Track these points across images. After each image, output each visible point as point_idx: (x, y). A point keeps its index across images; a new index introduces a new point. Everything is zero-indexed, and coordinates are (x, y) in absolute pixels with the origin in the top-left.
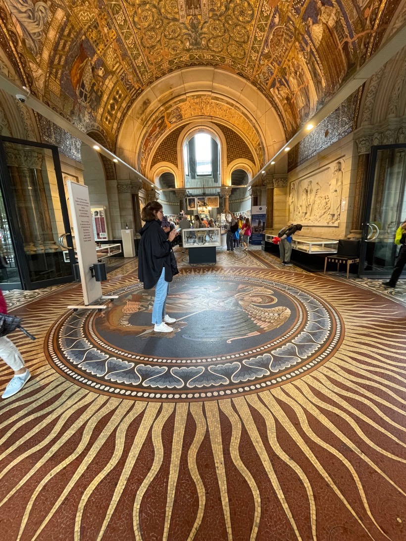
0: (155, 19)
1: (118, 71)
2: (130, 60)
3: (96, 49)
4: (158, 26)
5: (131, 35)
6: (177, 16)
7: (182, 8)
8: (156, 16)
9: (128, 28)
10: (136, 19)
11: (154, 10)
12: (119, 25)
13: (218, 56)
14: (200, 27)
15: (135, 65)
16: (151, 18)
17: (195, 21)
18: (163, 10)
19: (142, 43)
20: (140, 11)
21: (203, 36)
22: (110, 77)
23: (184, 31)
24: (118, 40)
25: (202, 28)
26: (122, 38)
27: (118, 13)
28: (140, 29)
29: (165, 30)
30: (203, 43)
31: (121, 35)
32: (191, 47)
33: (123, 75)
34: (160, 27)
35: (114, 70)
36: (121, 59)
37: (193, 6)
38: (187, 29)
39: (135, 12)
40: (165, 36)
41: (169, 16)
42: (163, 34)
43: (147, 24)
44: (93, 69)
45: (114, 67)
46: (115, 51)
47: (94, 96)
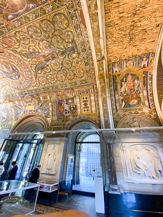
0: (62, 73)
1: (76, 94)
2: (75, 87)
4: (65, 72)
5: (66, 84)
6: (60, 63)
7: (56, 61)
8: (61, 72)
9: (63, 84)
10: (61, 81)
11: (59, 73)
12: (61, 87)
13: (77, 32)
14: (62, 50)
15: (79, 85)
16: (62, 75)
17: (60, 53)
18: (59, 69)
19: (71, 80)
20: (59, 79)
21: (66, 47)
22: (75, 98)
23: (67, 58)
24: (66, 89)
25: (62, 49)
26: (66, 88)
27: (57, 87)
28: (65, 80)
29: (67, 68)
30: (71, 46)
31: (64, 88)
32: (76, 53)
33: (79, 92)
34: (66, 71)
35: (74, 96)
36: (73, 91)
37: (53, 56)
38: (65, 57)
39: (59, 81)
40: (70, 68)
41: (61, 67)
42: (69, 69)
43: (64, 77)
44: (67, 103)
45: (73, 95)
46: (68, 92)
47: (72, 109)
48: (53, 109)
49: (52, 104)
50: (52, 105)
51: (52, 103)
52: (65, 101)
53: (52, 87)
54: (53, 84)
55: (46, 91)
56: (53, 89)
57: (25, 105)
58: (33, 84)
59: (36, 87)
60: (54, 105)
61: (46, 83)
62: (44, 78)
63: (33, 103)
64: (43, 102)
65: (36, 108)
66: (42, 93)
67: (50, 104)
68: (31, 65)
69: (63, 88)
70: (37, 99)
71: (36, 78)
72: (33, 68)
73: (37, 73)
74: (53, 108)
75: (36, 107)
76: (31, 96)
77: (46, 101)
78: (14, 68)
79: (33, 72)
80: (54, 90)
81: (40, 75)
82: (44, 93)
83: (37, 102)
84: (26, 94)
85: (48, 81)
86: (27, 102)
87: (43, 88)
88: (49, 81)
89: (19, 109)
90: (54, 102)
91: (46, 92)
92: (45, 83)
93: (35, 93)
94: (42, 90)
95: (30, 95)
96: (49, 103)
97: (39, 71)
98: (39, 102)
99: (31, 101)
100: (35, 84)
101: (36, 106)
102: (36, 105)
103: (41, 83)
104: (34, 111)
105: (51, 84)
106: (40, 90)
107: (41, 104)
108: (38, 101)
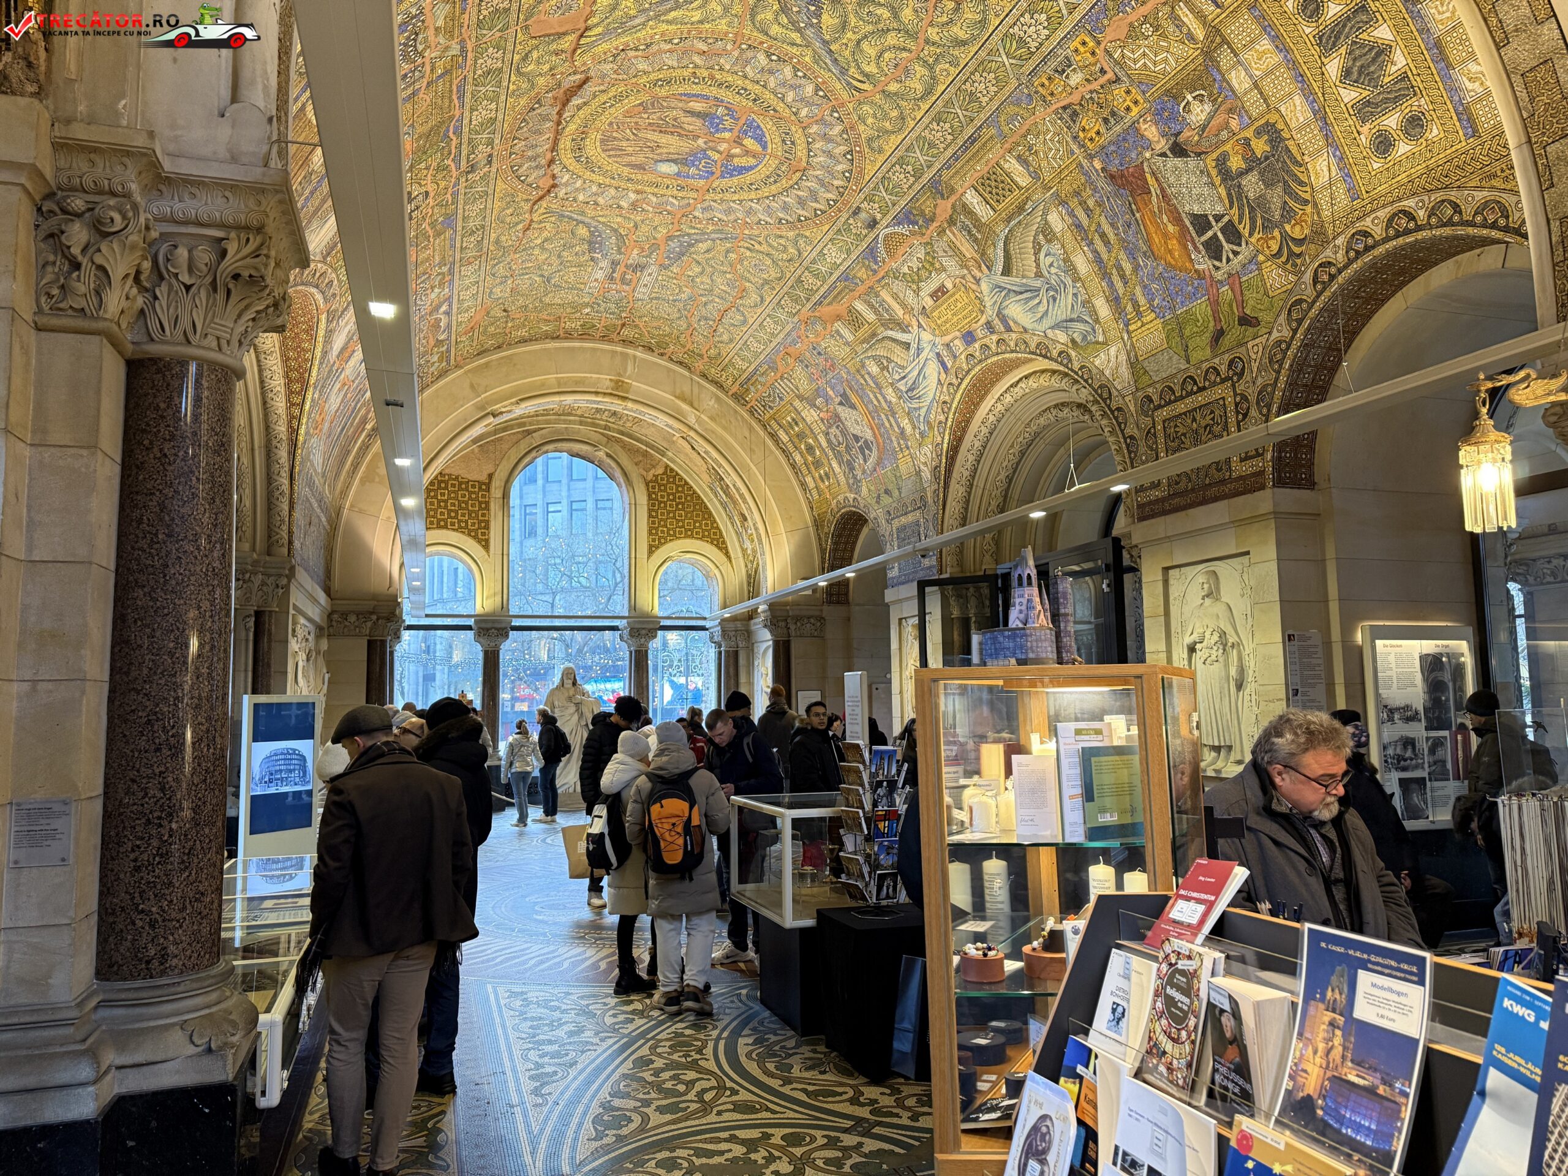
3: (1128, 120)
12: (1051, 26)
22: (1225, 58)
26: (1085, 6)
35: (1200, 34)
44: (1179, 150)
45: (1191, 37)
46: (1133, 33)
47: (1252, 185)
48: (1098, 260)
49: (1072, 214)
50: (1079, 226)
51: (1063, 203)
52: (1151, 131)
53: (982, 66)
54: (974, 38)
55: (970, 131)
56: (1000, 83)
57: (917, 308)
58: (862, 128)
59: (895, 140)
60: (1088, 211)
61: (931, 68)
62: (892, 39)
63: (950, 264)
64: (1002, 231)
65: (988, 303)
66: (955, 157)
67: (1056, 220)
68: (753, 21)
69: (1069, 24)
70: (952, 222)
71: (844, 71)
72: (775, 30)
73: (825, 43)
74: (1090, 243)
75: (985, 287)
76: (907, 217)
77: (1021, 209)
78: (697, 106)
79: (794, 50)
80: (1014, 83)
81: (849, 35)
82: (965, 147)
83: (968, 250)
84: (873, 224)
85: (927, 41)
86: (915, 280)
87: (938, 119)
88: (933, 33)
89: (898, 350)
90: (1077, 193)
91: (972, 140)
92: (920, 70)
93: (917, 187)
94: (939, 134)
95: (897, 221)
96: (1045, 214)
97: (825, 17)
98: (976, 240)
99: (931, 264)
100: (870, 121)
101: (978, 281)
102: (978, 274)
103: (893, 87)
104: (989, 326)
105: (963, 55)
106: (932, 145)
107: (1000, 253)
108: (969, 232)
